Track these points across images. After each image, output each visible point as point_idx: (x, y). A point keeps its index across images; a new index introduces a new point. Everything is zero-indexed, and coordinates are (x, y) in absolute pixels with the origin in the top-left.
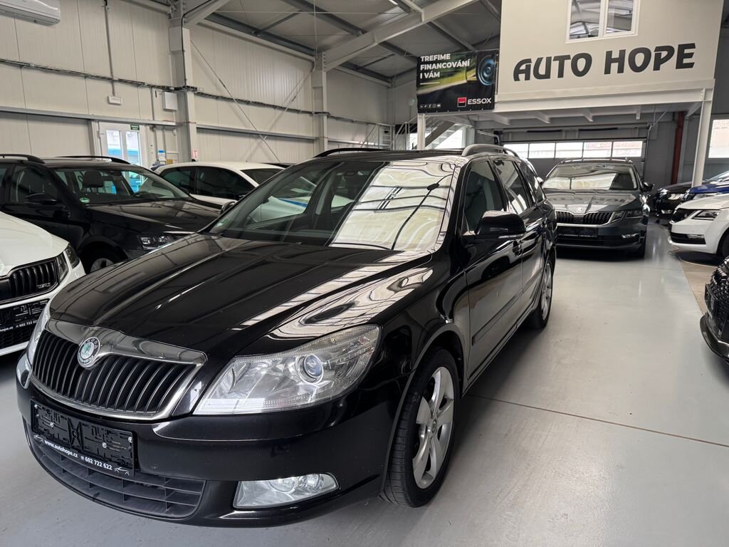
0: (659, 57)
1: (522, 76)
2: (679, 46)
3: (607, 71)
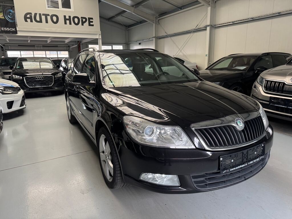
0: (83, 21)
1: (29, 20)
2: (88, 18)
3: (66, 23)
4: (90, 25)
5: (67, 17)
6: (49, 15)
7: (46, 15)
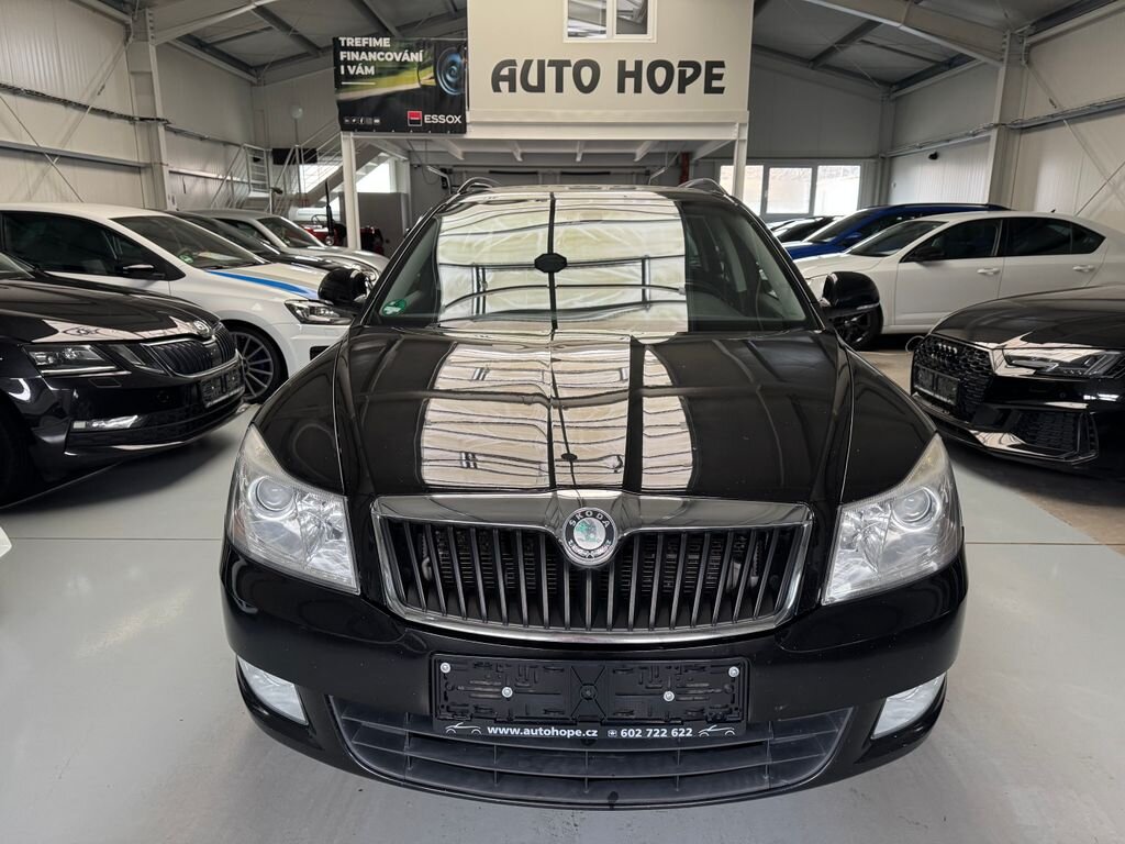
0: (683, 75)
1: (504, 85)
2: (707, 63)
3: (621, 89)
4: (709, 89)
5: (630, 67)
6: (567, 63)
7: (560, 65)
